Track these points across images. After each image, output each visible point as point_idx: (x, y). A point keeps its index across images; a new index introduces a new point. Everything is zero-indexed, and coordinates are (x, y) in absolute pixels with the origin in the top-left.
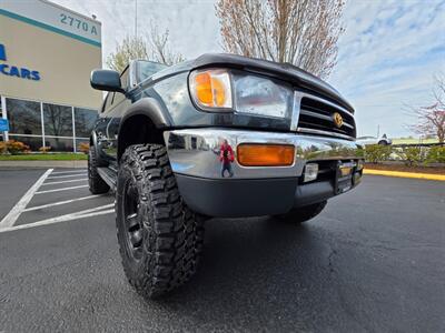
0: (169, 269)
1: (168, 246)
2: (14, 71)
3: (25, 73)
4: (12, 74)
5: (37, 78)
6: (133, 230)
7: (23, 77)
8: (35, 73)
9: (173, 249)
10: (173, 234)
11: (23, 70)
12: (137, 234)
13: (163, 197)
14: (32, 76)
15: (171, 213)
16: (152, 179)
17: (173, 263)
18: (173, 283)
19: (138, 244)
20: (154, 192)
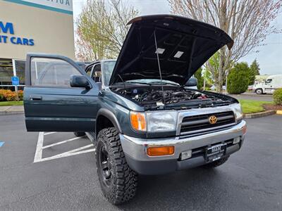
0: (122, 192)
1: (122, 183)
2: (19, 41)
3: (26, 42)
4: (18, 43)
5: (33, 44)
6: (105, 170)
7: (24, 44)
8: (31, 40)
9: (124, 184)
10: (124, 178)
11: (24, 39)
12: (107, 173)
13: (119, 162)
14: (29, 43)
15: (123, 169)
16: (115, 153)
17: (124, 190)
18: (125, 199)
19: (108, 178)
20: (116, 159)
